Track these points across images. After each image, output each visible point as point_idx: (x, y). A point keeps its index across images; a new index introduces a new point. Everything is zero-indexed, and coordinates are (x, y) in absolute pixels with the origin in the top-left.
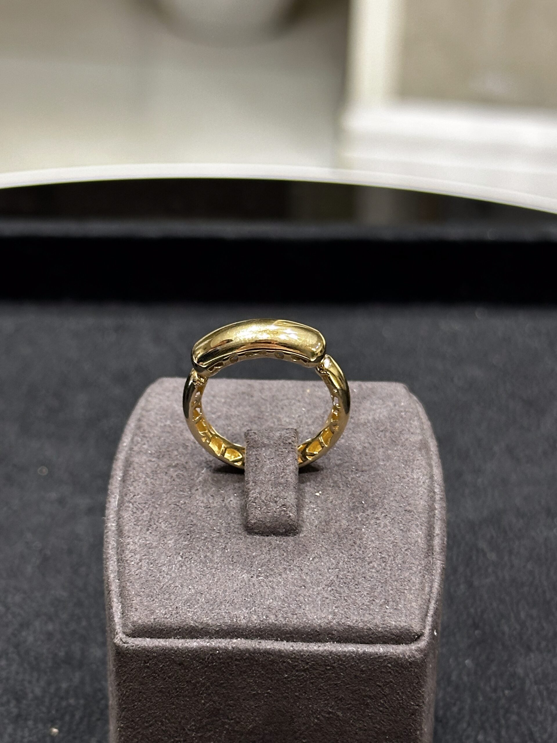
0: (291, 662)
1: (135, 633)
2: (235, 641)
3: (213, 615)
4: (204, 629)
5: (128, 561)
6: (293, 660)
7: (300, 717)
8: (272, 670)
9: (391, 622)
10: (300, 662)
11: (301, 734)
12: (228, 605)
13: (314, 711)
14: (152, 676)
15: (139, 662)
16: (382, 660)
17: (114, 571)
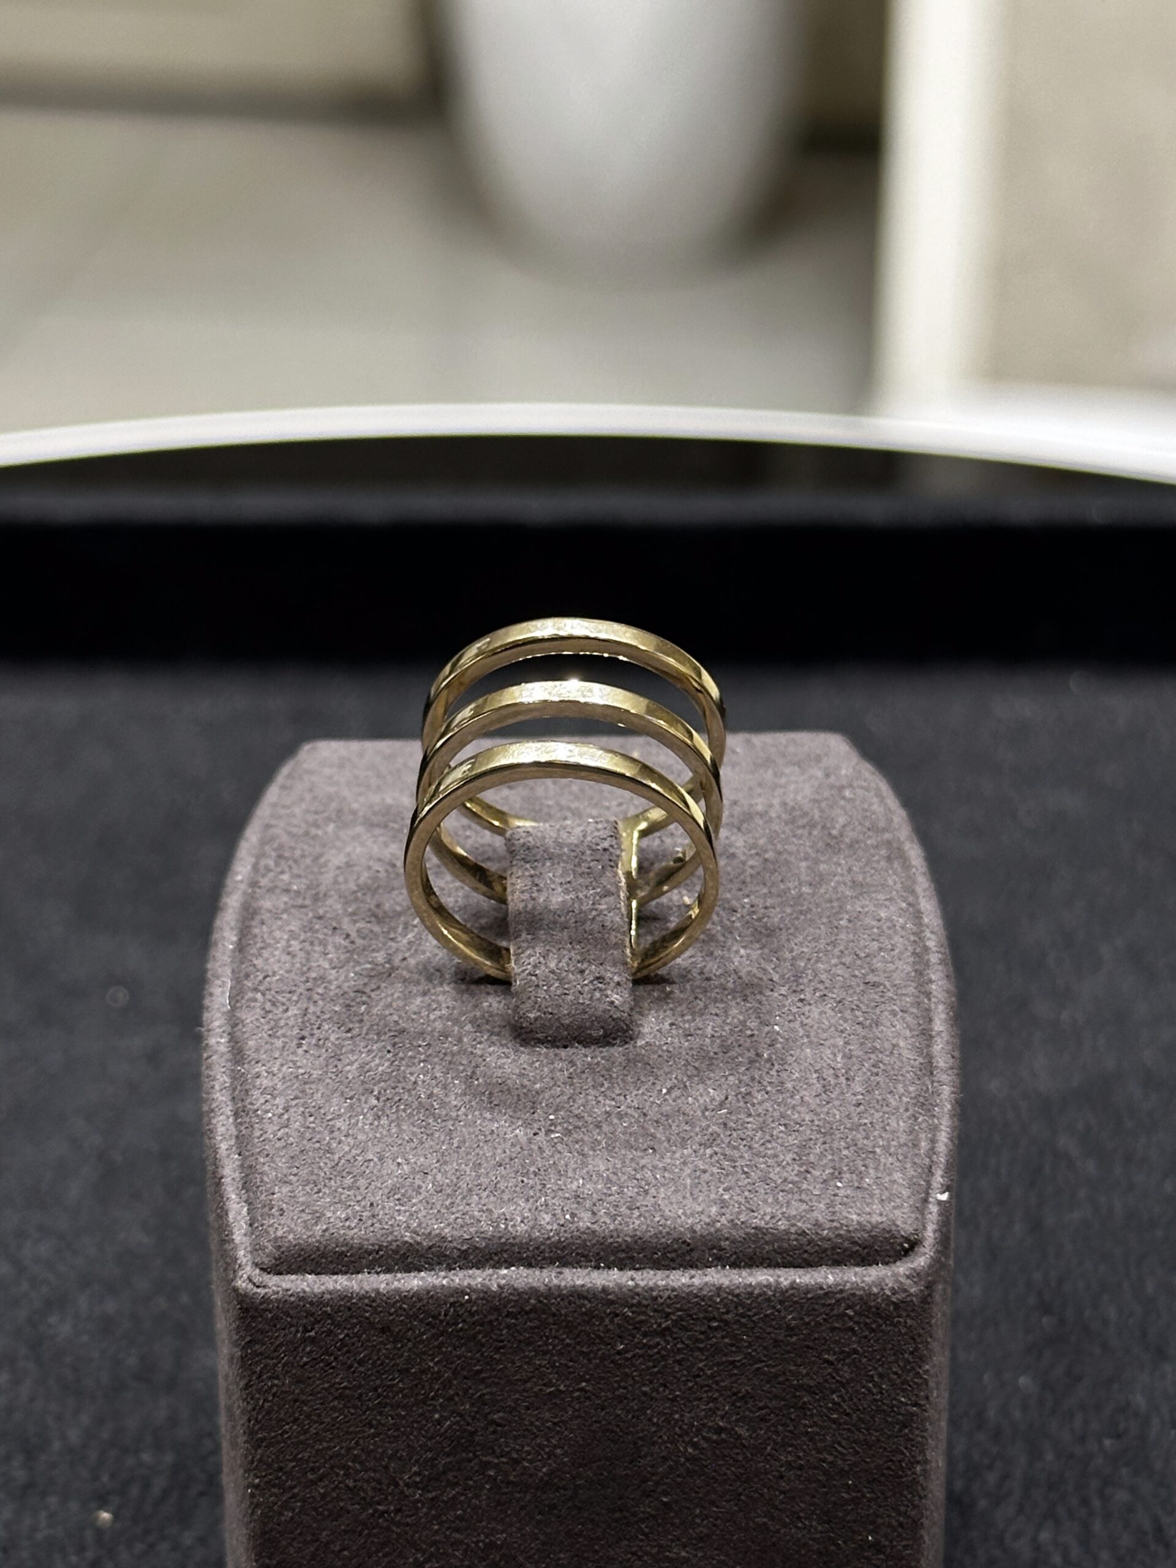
0: (630, 1314)
1: (282, 1263)
2: (505, 1271)
3: (453, 1217)
4: (433, 1249)
5: (259, 1112)
6: (634, 1309)
7: (654, 1443)
8: (588, 1335)
9: (851, 1217)
10: (652, 1314)
11: (657, 1483)
12: (485, 1194)
13: (685, 1427)
14: (322, 1361)
15: (293, 1329)
16: (833, 1301)
17: (227, 1137)
